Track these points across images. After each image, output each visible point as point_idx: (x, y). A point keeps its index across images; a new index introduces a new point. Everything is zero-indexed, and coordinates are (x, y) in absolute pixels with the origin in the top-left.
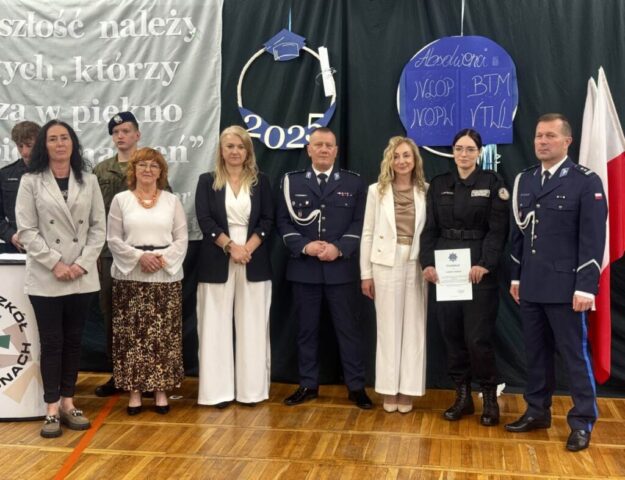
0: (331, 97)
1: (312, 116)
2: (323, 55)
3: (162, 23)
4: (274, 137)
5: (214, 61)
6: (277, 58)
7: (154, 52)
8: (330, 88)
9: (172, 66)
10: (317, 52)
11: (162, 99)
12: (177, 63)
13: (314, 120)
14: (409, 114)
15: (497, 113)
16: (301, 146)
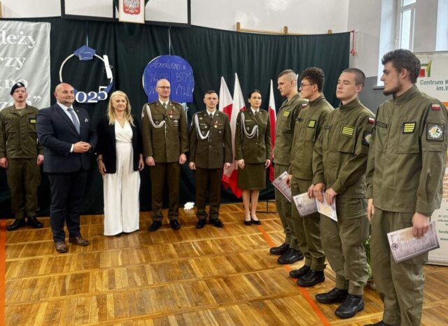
0: (110, 79)
1: (101, 87)
2: (105, 59)
3: (15, 38)
4: (81, 97)
5: (46, 58)
6: (81, 59)
7: (10, 53)
8: (110, 75)
9: (21, 60)
10: (103, 57)
11: (16, 77)
12: (24, 59)
13: (102, 89)
14: (148, 88)
15: (186, 89)
16: (96, 101)
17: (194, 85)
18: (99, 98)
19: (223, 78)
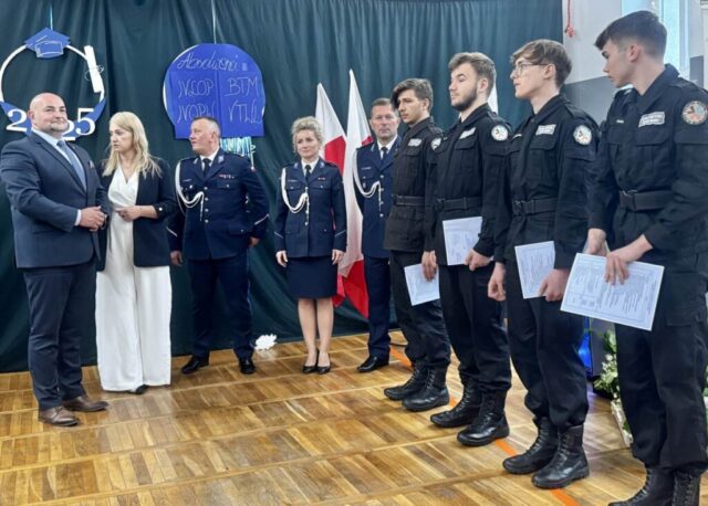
0: (99, 94)
1: (80, 110)
2: (89, 54)
6: (39, 55)
8: (98, 85)
10: (83, 51)
13: (83, 114)
14: (175, 109)
15: (249, 110)
16: (73, 139)
17: (264, 102)
18: (79, 131)
19: (320, 86)
